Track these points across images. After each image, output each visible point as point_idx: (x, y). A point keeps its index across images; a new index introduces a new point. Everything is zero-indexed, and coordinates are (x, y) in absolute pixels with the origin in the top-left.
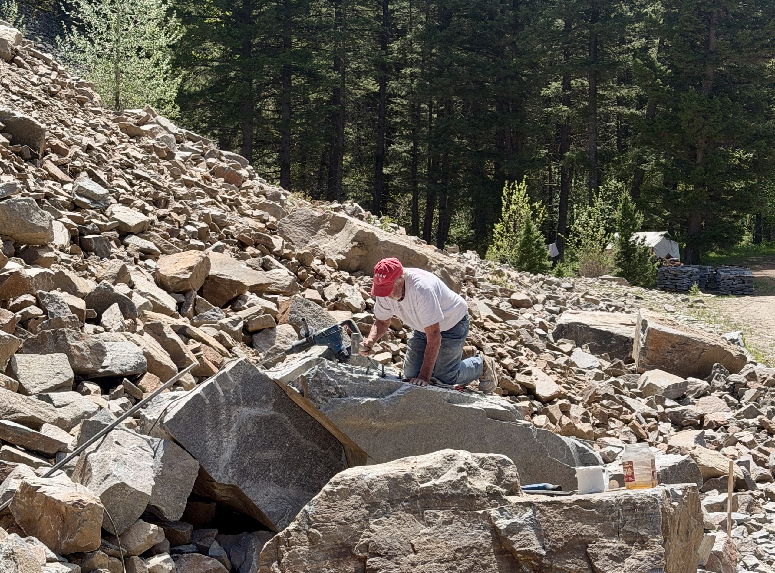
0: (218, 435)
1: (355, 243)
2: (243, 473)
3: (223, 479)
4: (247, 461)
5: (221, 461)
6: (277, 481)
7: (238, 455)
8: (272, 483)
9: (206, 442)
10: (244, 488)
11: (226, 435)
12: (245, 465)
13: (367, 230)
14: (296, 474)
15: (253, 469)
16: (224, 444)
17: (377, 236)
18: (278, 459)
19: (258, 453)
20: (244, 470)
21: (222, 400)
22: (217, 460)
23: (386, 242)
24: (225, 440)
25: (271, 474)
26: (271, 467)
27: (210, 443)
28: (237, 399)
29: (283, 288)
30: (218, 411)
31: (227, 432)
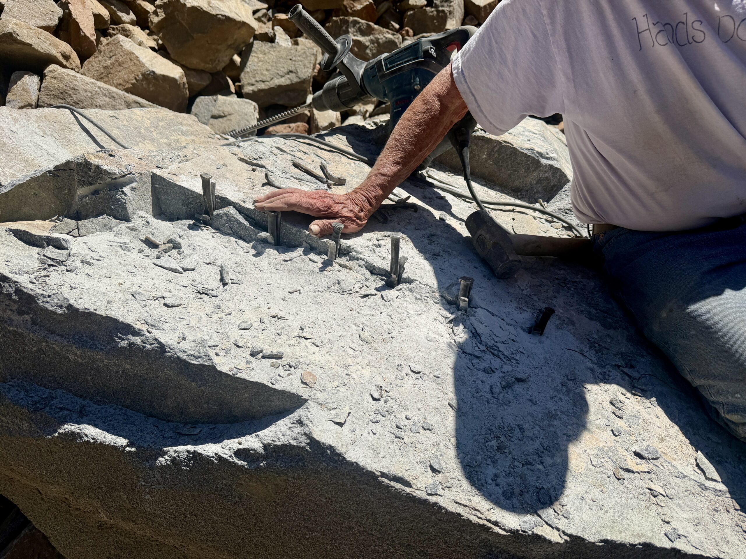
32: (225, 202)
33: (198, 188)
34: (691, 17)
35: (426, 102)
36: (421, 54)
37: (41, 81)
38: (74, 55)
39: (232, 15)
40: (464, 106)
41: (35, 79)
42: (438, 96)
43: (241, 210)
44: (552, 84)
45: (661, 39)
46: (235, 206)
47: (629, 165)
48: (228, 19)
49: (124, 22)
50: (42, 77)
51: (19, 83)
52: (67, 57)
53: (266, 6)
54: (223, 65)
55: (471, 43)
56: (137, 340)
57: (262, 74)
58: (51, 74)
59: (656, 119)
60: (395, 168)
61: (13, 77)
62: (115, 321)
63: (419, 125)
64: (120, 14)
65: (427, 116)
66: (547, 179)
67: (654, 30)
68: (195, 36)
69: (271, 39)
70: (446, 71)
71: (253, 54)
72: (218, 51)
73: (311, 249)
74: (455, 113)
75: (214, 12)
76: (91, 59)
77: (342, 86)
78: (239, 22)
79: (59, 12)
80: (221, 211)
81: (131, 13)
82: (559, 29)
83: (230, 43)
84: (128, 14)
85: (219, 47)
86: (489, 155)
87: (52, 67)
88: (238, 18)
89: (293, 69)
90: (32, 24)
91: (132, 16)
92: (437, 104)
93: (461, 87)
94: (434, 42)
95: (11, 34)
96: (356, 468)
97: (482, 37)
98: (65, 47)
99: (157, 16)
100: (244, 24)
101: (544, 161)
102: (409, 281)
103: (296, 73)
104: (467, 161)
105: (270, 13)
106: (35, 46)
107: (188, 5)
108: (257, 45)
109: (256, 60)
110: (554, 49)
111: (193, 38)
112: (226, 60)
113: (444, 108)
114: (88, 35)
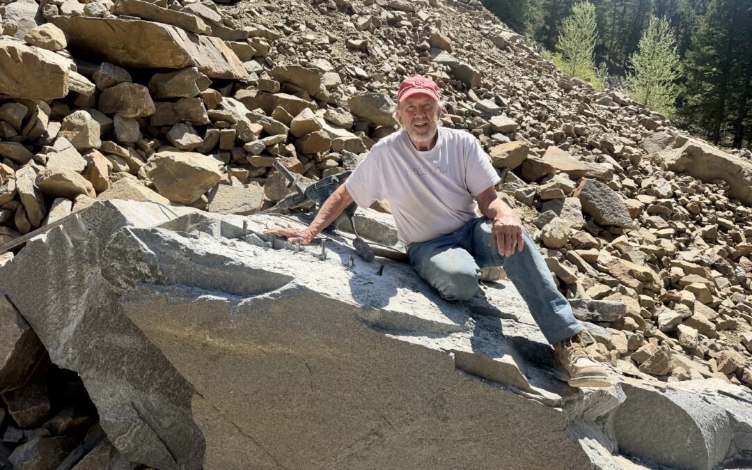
0: (64, 299)
1: (685, 153)
2: (87, 358)
3: (60, 360)
4: (93, 342)
5: (62, 335)
6: (132, 380)
7: (82, 331)
8: (124, 379)
9: (46, 305)
10: (86, 379)
11: (75, 302)
12: (91, 347)
13: (696, 145)
14: (160, 376)
15: (101, 355)
16: (72, 313)
17: (703, 149)
18: (136, 350)
19: (110, 336)
20: (89, 355)
21: (70, 254)
22: (58, 332)
23: (710, 154)
24: (74, 308)
25: (123, 368)
26: (125, 359)
27: (51, 308)
28: (92, 255)
29: (599, 175)
30: (64, 268)
31: (78, 297)
32: (251, 232)
33: (241, 226)
34: (421, 167)
35: (335, 196)
36: (332, 181)
37: (73, 205)
38: (93, 190)
39: (206, 168)
40: (351, 198)
41: (70, 203)
42: (340, 194)
43: (258, 235)
44: (381, 188)
45: (413, 173)
46: (255, 233)
47: (410, 216)
48: (203, 170)
49: (120, 171)
50: (74, 202)
51: (60, 205)
52: (89, 191)
53: (223, 163)
54: (196, 199)
55: (352, 174)
56: (233, 263)
57: (225, 205)
58: (81, 200)
59: (416, 200)
60: (322, 221)
61: (56, 201)
62: (225, 257)
63: (332, 205)
64: (119, 165)
65: (335, 201)
66: (393, 236)
67: (410, 170)
68: (178, 180)
69: (230, 184)
70: (343, 185)
71: (218, 192)
72: (193, 190)
73: (288, 249)
74: (347, 201)
75: (193, 166)
76: (104, 193)
77: (295, 196)
78: (210, 172)
79: (85, 163)
80: (250, 235)
81: (127, 165)
82: (381, 170)
83: (202, 185)
84: (125, 165)
85: (195, 187)
86: (366, 225)
87: (81, 196)
88: (210, 170)
89: (247, 202)
90: (72, 169)
91: (127, 167)
92: (339, 197)
93: (349, 190)
94: (337, 176)
95: (61, 175)
96: (313, 291)
97: (355, 172)
98: (89, 184)
99: (151, 166)
100: (213, 173)
101: (390, 228)
102: (329, 259)
103: (249, 204)
104: (353, 222)
105: (226, 168)
106: (74, 183)
107: (176, 161)
108: (221, 186)
109: (220, 196)
110: (380, 176)
111: (177, 181)
112: (198, 196)
113: (342, 198)
114: (104, 177)
